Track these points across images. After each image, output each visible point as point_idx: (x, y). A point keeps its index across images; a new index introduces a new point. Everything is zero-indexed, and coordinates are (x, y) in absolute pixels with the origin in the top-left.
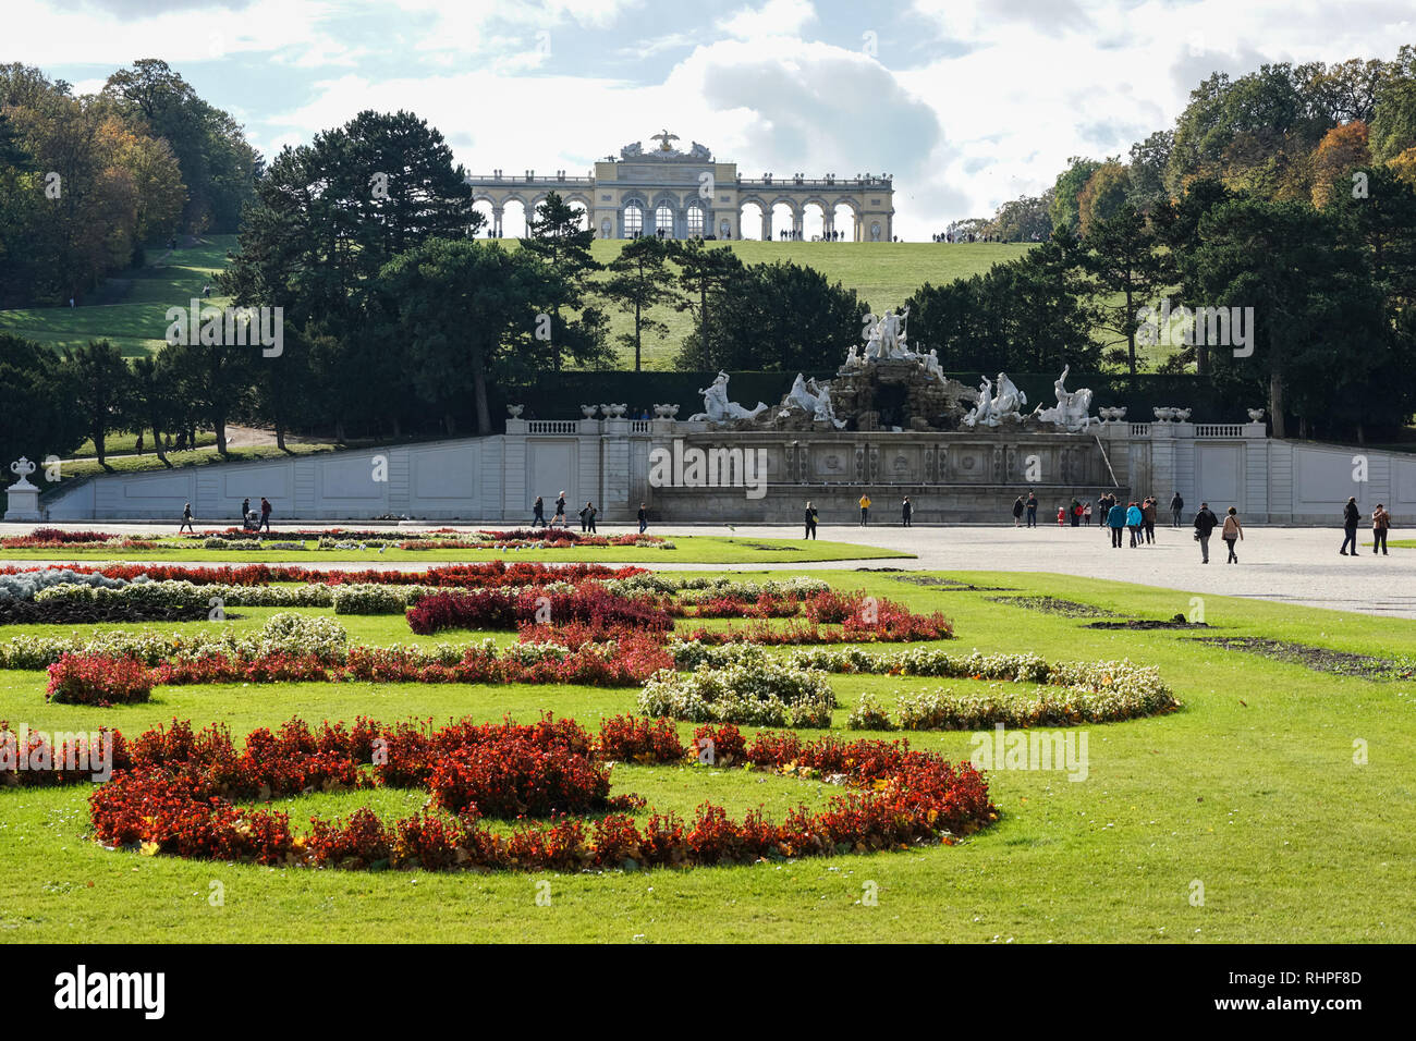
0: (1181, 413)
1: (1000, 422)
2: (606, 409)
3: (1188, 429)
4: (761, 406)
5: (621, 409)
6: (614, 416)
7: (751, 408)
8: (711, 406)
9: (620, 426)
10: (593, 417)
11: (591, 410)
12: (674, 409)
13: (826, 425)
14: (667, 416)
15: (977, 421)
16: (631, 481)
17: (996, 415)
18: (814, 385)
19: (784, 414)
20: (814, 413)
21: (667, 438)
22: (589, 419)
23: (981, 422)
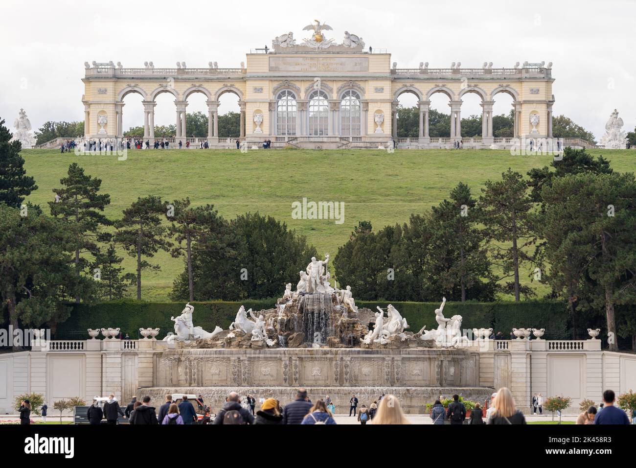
0: (537, 332)
1: (389, 341)
2: (105, 332)
3: (542, 344)
4: (218, 329)
5: (115, 332)
6: (110, 337)
7: (210, 330)
8: (179, 329)
9: (115, 345)
10: (97, 338)
11: (94, 333)
12: (156, 332)
13: (260, 344)
14: (150, 337)
15: (372, 341)
16: (123, 385)
17: (386, 335)
18: (252, 314)
19: (231, 335)
20: (252, 335)
21: (150, 353)
22: (94, 339)
23: (375, 341)
